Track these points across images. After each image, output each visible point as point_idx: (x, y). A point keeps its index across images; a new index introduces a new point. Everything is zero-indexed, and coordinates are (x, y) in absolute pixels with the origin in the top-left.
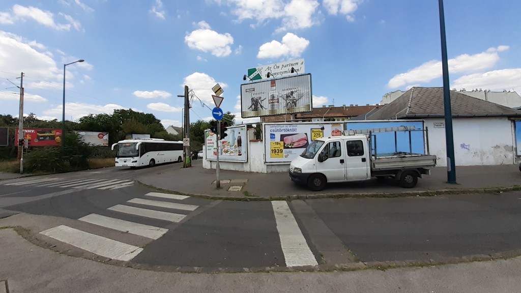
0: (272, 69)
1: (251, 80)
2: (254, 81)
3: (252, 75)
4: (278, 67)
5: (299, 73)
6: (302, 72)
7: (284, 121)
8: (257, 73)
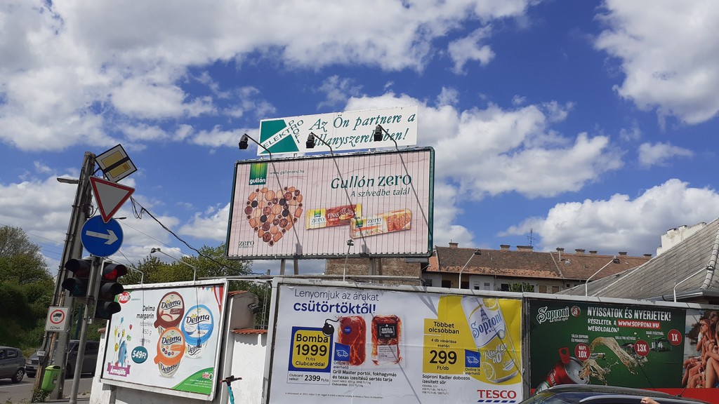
0: (329, 127)
1: (267, 151)
2: (276, 155)
3: (271, 139)
4: (346, 123)
5: (402, 144)
6: (410, 141)
7: (342, 278)
8: (287, 134)
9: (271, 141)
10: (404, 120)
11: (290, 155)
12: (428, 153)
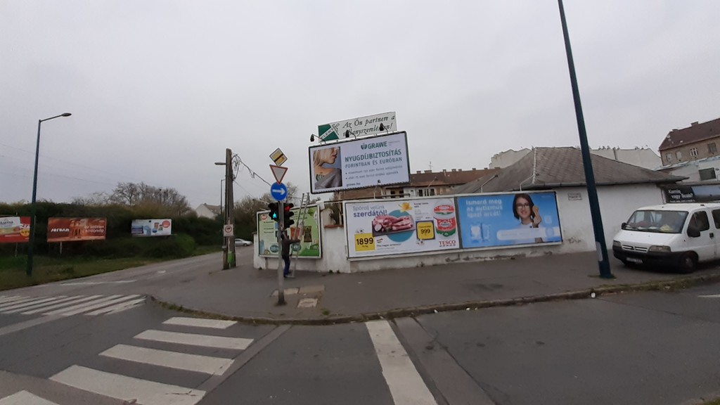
0: (352, 126)
3: (324, 134)
4: (361, 123)
5: (390, 131)
7: (373, 198)
8: (332, 131)
9: (324, 135)
10: (389, 119)
11: (335, 141)
12: (404, 134)
